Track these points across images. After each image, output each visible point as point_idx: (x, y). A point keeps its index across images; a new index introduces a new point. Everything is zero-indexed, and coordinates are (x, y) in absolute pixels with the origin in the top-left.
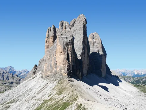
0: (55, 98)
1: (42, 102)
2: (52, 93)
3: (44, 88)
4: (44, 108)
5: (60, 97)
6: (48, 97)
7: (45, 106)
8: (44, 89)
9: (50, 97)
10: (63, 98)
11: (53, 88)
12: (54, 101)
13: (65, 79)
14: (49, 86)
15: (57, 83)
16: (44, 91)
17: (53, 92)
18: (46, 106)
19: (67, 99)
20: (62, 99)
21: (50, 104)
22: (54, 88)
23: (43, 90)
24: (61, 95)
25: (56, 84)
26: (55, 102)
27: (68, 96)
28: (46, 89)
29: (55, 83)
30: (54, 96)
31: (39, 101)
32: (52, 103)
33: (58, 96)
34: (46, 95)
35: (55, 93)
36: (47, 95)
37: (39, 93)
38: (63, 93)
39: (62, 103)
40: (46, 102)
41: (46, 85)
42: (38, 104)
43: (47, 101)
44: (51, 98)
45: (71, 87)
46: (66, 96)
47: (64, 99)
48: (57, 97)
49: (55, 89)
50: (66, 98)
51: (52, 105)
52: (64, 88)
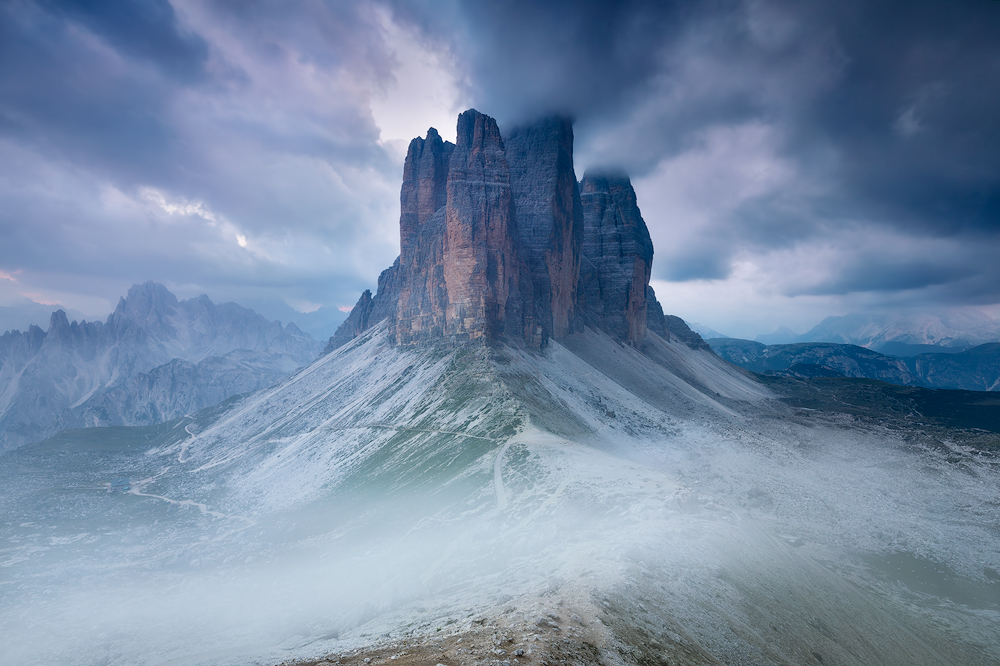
0: (438, 421)
1: (391, 434)
2: (426, 403)
3: (398, 385)
4: (397, 457)
5: (454, 420)
6: (414, 417)
7: (401, 448)
8: (397, 389)
9: (421, 417)
10: (467, 423)
11: (432, 383)
12: (434, 434)
13: (477, 354)
14: (418, 376)
15: (448, 366)
16: (398, 394)
17: (431, 398)
18: (404, 450)
19: (482, 428)
20: (462, 428)
21: (421, 444)
22: (436, 385)
23: (393, 392)
24: (459, 414)
25: (444, 367)
26: (438, 436)
27: (485, 416)
28: (406, 389)
29: (440, 365)
30: (435, 413)
31: (379, 431)
32: (426, 440)
33: (450, 417)
34: (405, 410)
35: (440, 402)
36: (408, 413)
37: (379, 403)
38: (468, 403)
39: (461, 441)
40: (405, 434)
41: (405, 373)
42: (377, 441)
43: (409, 431)
44: (423, 422)
45: (496, 384)
46: (476, 417)
47: (470, 426)
48: (446, 420)
49: (438, 388)
50: (477, 422)
51: (427, 449)
52: (473, 387)
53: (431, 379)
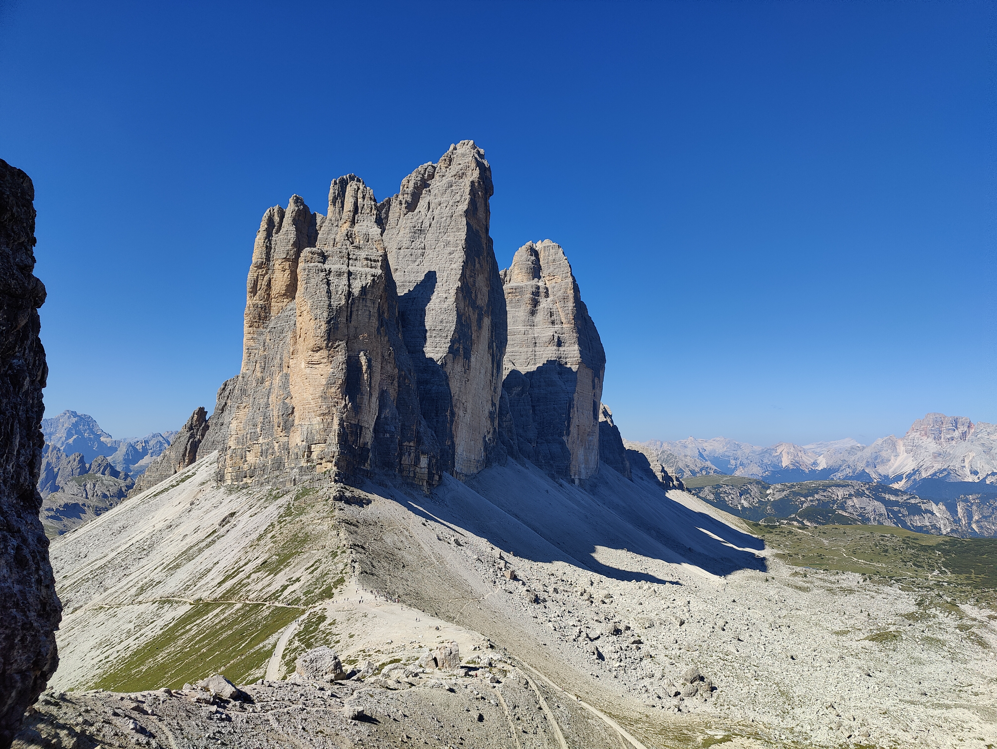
0: (249, 588)
1: (182, 610)
2: (242, 563)
3: (209, 540)
4: (180, 642)
5: (269, 585)
6: (220, 584)
8: (208, 546)
9: (228, 584)
10: (285, 588)
11: (255, 536)
12: (239, 606)
13: (321, 493)
14: (240, 526)
15: (282, 510)
16: (207, 552)
17: (250, 556)
18: (192, 633)
19: (299, 594)
20: (275, 596)
21: (217, 621)
22: (259, 539)
23: (201, 551)
24: (278, 575)
25: (276, 513)
26: (242, 609)
27: (309, 577)
28: (218, 546)
29: (272, 510)
30: (248, 577)
31: (167, 606)
32: (225, 615)
33: (266, 581)
34: (210, 575)
35: (260, 561)
36: (215, 576)
37: (178, 566)
38: (293, 561)
39: (267, 613)
40: (200, 609)
41: (224, 522)
42: (160, 623)
43: (208, 604)
44: (228, 592)
45: (335, 532)
46: (298, 580)
47: (286, 593)
48: (259, 586)
49: (262, 542)
50: (297, 585)
51: (223, 627)
52: (306, 539)
53: (256, 529)
